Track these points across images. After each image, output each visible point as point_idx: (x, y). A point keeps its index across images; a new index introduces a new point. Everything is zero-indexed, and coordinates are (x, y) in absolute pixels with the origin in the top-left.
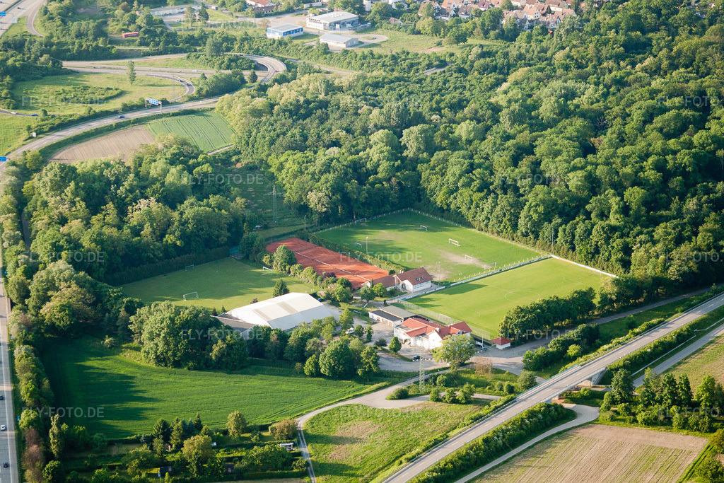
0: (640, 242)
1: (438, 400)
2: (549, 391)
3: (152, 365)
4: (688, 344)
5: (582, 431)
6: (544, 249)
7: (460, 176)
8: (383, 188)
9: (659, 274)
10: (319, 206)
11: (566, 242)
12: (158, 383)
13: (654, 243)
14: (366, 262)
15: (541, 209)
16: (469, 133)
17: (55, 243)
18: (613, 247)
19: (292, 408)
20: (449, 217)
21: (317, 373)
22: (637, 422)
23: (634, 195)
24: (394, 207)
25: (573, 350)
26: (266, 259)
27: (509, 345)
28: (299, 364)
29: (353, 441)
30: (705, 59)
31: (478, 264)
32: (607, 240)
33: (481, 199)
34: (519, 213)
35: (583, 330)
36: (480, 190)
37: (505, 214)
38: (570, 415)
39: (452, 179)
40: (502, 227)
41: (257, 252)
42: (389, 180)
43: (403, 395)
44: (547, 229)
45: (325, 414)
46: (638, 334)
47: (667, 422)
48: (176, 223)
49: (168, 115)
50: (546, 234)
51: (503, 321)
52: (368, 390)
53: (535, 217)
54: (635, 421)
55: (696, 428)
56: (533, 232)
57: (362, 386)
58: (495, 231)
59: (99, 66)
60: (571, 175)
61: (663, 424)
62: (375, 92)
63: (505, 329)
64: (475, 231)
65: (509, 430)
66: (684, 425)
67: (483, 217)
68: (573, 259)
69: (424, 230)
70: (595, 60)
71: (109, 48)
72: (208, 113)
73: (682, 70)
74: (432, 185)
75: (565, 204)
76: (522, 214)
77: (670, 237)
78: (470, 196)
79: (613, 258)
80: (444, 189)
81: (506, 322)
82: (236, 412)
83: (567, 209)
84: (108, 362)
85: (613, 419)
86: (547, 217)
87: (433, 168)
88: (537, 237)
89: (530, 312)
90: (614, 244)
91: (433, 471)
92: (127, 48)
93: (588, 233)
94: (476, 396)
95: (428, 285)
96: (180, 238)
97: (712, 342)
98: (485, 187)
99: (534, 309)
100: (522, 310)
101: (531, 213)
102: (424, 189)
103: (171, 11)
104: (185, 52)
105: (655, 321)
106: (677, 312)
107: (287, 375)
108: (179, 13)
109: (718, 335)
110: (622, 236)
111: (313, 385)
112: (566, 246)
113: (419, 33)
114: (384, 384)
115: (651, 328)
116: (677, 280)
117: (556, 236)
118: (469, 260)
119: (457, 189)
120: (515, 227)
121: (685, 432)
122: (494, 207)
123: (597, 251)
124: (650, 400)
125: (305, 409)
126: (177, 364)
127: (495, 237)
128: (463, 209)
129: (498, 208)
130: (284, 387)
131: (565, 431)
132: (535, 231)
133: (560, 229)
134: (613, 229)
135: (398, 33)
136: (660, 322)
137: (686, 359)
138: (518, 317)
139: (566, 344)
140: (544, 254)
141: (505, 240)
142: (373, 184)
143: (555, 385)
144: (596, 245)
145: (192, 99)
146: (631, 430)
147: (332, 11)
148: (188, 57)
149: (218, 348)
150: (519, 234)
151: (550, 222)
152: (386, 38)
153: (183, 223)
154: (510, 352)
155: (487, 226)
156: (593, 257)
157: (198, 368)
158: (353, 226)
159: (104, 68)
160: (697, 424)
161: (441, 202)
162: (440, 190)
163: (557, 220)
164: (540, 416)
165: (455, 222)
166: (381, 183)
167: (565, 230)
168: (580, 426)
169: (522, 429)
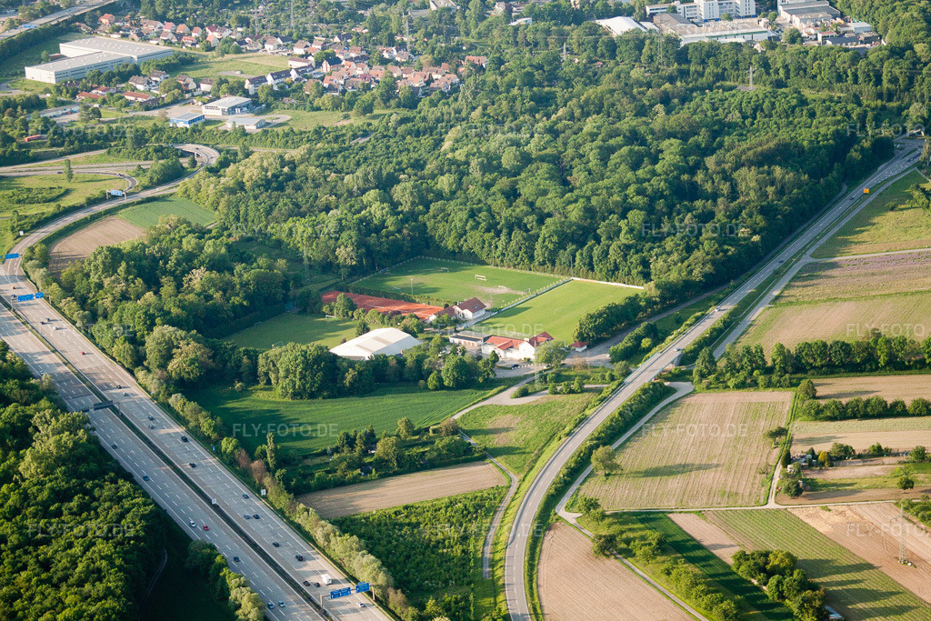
0: (656, 255)
1: (556, 393)
2: (644, 374)
3: (287, 399)
4: (733, 328)
5: (688, 400)
6: (563, 274)
7: (467, 221)
8: (395, 241)
9: (685, 278)
10: (348, 261)
11: (584, 264)
12: (304, 412)
13: (669, 254)
14: (414, 302)
15: (555, 239)
16: (451, 185)
17: (146, 312)
18: (632, 263)
19: (435, 414)
20: (461, 258)
21: (441, 386)
22: (729, 387)
23: (636, 217)
24: (409, 255)
25: (646, 343)
26: (325, 309)
27: (585, 347)
28: (422, 382)
29: (507, 430)
30: (613, 105)
31: (514, 292)
32: (625, 256)
33: (492, 238)
34: (534, 245)
35: (646, 327)
36: (488, 230)
37: (520, 248)
38: (671, 391)
39: (459, 225)
40: (519, 259)
41: (315, 304)
42: (399, 231)
43: (524, 393)
44: (563, 256)
45: (469, 414)
46: (690, 325)
47: (755, 384)
48: (238, 286)
49: (133, 204)
50: (563, 260)
51: (578, 328)
52: (490, 394)
53: (551, 246)
54: (727, 387)
55: (779, 385)
56: (549, 260)
57: (483, 392)
58: (512, 264)
59: (24, 169)
60: (570, 207)
61: (750, 386)
62: (331, 161)
63: (581, 334)
64: (491, 267)
65: (632, 405)
66: (769, 385)
67: (498, 253)
68: (593, 278)
69: (445, 271)
70: (510, 115)
71: (25, 152)
72: (170, 199)
73: (595, 116)
74: (440, 231)
75: (573, 233)
76: (538, 246)
77: (681, 248)
78: (481, 236)
79: (634, 272)
80: (453, 233)
81: (581, 328)
82: (403, 419)
83: (576, 237)
84: (246, 403)
85: (708, 388)
86: (561, 245)
87: (434, 217)
88: (553, 264)
89: (599, 318)
90: (632, 260)
91: (592, 440)
92: (39, 150)
93: (605, 253)
94: (586, 386)
95: (482, 312)
96: (245, 298)
97: (751, 325)
98: (492, 227)
99: (600, 315)
100: (592, 317)
101: (546, 243)
102: (432, 237)
103: (55, 113)
104: (101, 148)
105: (698, 314)
106: (711, 306)
107: (414, 392)
108: (63, 114)
109: (753, 319)
110: (637, 252)
111: (441, 396)
112: (585, 269)
113: (318, 109)
114: (502, 387)
115: (698, 319)
116: (701, 281)
117: (574, 261)
118: (503, 290)
119: (465, 232)
120: (531, 258)
121: (771, 389)
122: (509, 242)
123: (616, 268)
124: (733, 369)
125: (449, 413)
126: (312, 396)
127: (512, 269)
128: (477, 249)
129: (513, 243)
130: (416, 401)
131: (675, 401)
132: (551, 260)
133: (577, 254)
134: (628, 247)
135: (297, 112)
136: (703, 315)
137: (738, 339)
138: (591, 322)
139: (639, 339)
140: (565, 278)
141: (523, 271)
142: (387, 237)
143: (649, 369)
144: (615, 263)
145: (146, 188)
146: (726, 394)
147: (219, 98)
148: (109, 153)
149: (351, 376)
150: (537, 263)
151: (565, 250)
152: (289, 118)
153: (244, 285)
154: (588, 352)
155: (502, 261)
156: (613, 273)
157: (332, 396)
158: (378, 276)
159: (30, 171)
160: (779, 382)
161: (453, 246)
162: (450, 235)
163: (571, 247)
164: (651, 392)
165: (469, 262)
166: (393, 235)
167: (582, 254)
168: (684, 396)
169: (641, 403)
